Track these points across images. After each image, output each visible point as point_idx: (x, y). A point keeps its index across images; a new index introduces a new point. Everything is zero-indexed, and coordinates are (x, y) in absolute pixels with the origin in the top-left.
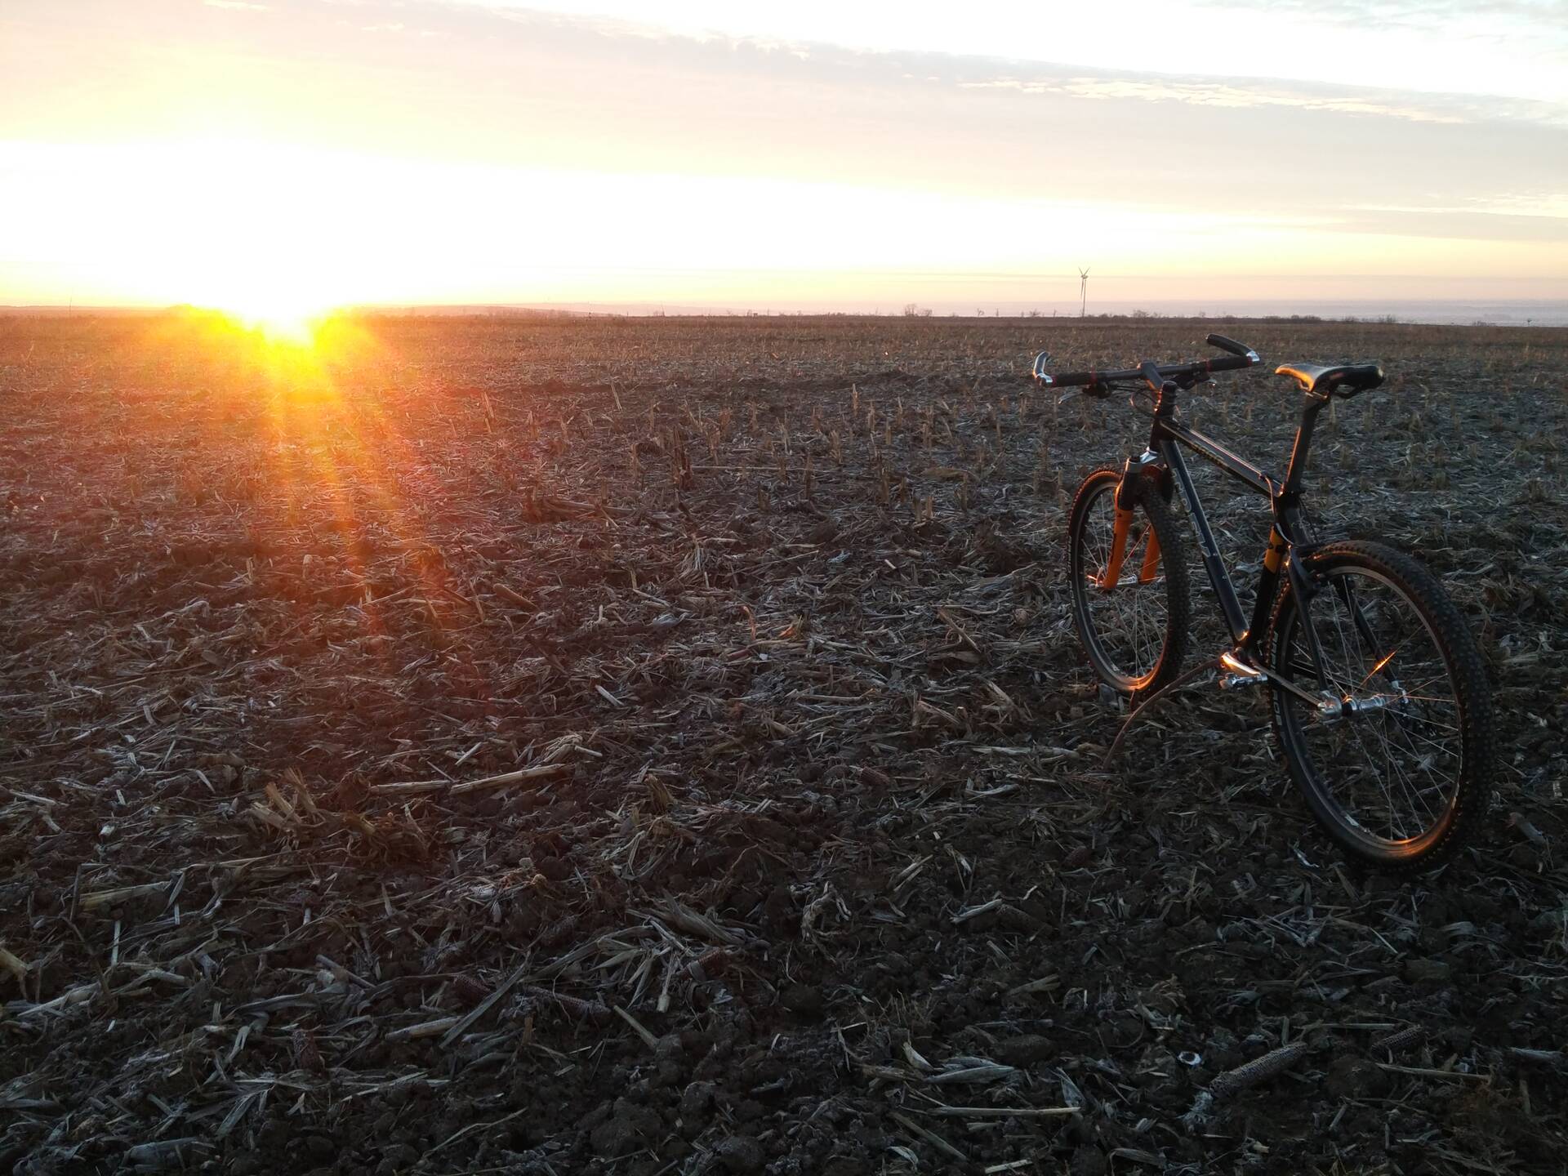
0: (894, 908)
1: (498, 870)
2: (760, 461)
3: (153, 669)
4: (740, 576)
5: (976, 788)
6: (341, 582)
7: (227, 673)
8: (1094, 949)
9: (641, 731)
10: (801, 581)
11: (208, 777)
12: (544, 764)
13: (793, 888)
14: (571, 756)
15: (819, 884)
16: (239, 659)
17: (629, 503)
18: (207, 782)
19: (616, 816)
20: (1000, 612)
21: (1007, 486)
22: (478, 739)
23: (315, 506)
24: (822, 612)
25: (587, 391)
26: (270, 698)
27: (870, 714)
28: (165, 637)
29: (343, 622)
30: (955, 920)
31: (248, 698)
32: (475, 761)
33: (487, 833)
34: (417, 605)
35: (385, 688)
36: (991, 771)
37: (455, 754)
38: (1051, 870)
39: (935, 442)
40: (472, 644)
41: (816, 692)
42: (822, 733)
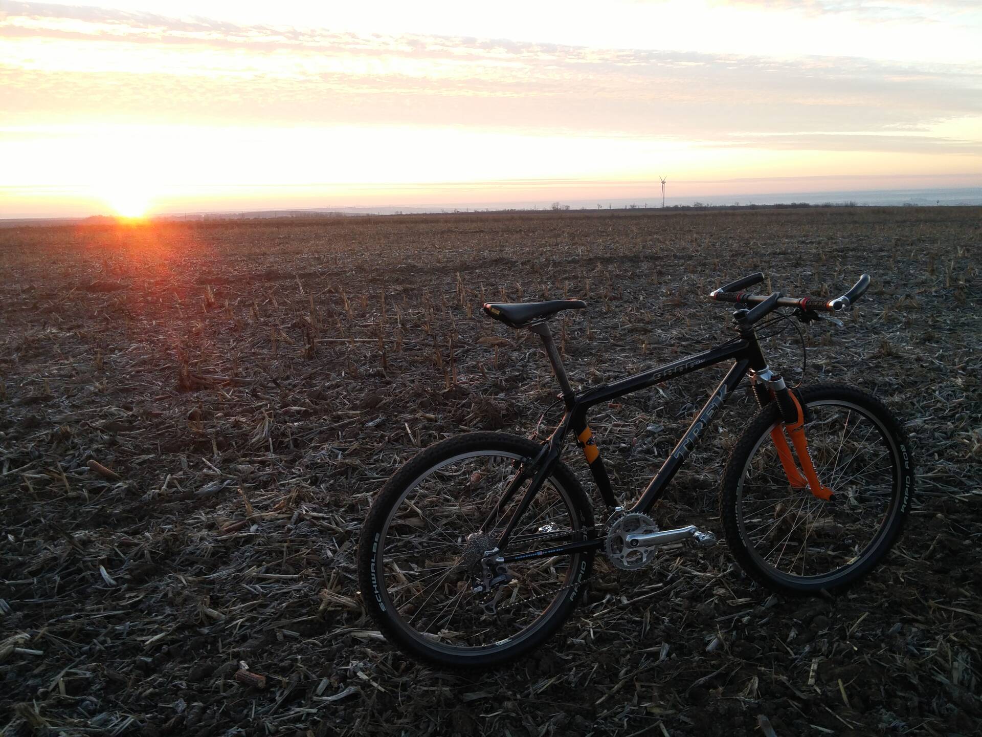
4: (295, 440)
10: (333, 446)
17: (256, 374)
20: (463, 473)
21: (532, 350)
27: (292, 596)
41: (266, 572)
42: (241, 620)
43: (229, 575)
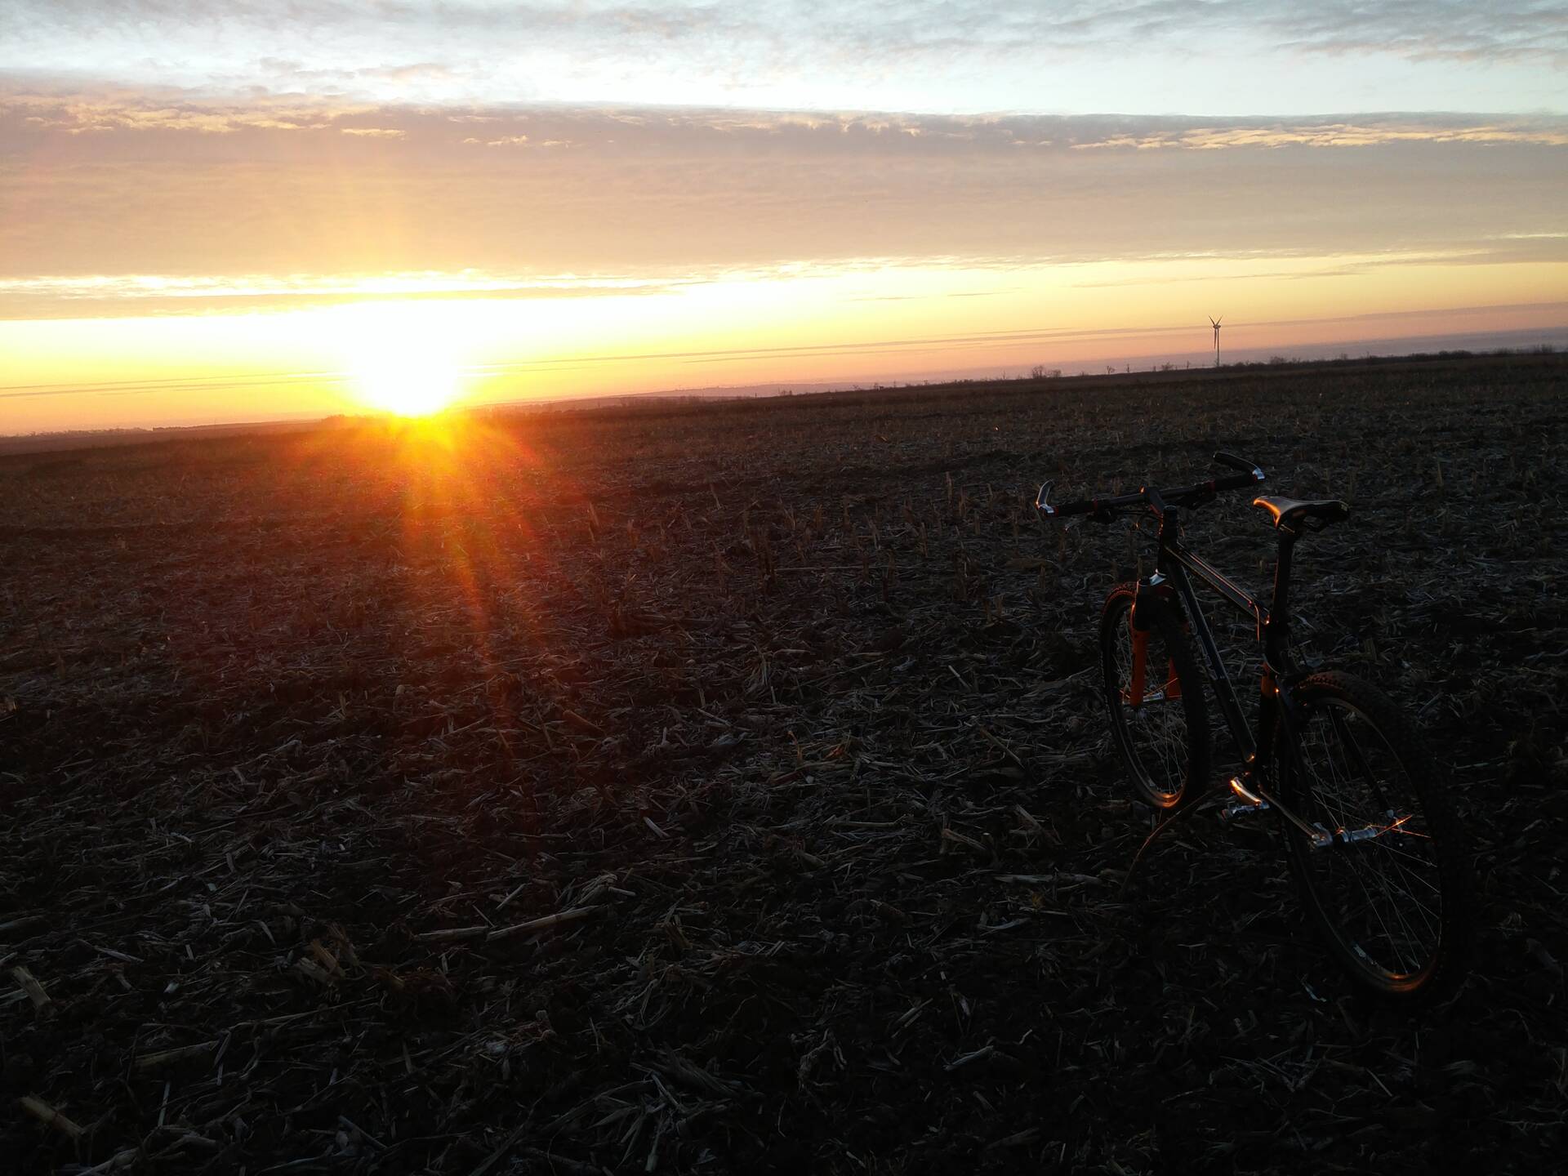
0: (891, 1057)
1: (515, 1024)
2: (848, 559)
3: (244, 812)
4: (805, 688)
5: (990, 923)
6: (427, 713)
7: (308, 815)
8: (1081, 1097)
9: (675, 867)
10: (861, 694)
11: (269, 928)
12: (578, 907)
13: (793, 1036)
14: (604, 897)
15: (821, 1031)
16: (322, 800)
17: (710, 613)
18: (269, 933)
19: (635, 962)
20: (1054, 721)
21: (1089, 575)
22: (523, 880)
23: (417, 631)
24: (877, 727)
25: (692, 490)
26: (341, 841)
27: (900, 842)
28: (257, 779)
29: (421, 757)
30: (948, 1068)
31: (321, 841)
32: (517, 903)
33: (514, 982)
34: (492, 735)
35: (448, 826)
36: (1006, 904)
37: (498, 897)
38: (1049, 1012)
39: (1025, 529)
40: (537, 774)
41: (853, 818)
42: (850, 864)
43: (806, 825)
